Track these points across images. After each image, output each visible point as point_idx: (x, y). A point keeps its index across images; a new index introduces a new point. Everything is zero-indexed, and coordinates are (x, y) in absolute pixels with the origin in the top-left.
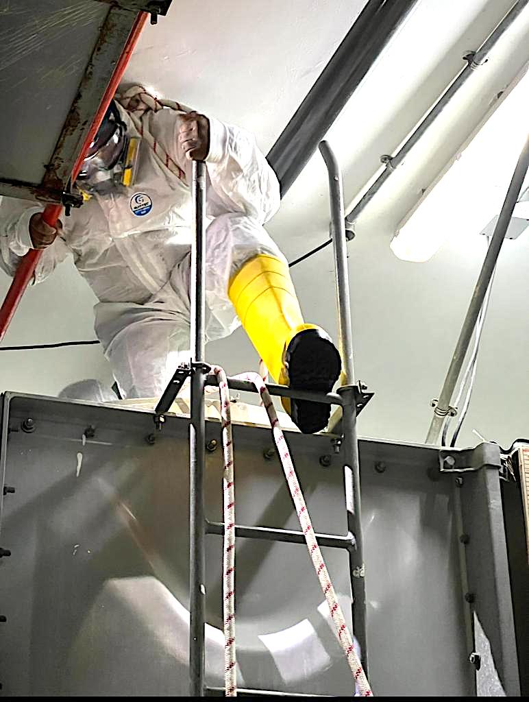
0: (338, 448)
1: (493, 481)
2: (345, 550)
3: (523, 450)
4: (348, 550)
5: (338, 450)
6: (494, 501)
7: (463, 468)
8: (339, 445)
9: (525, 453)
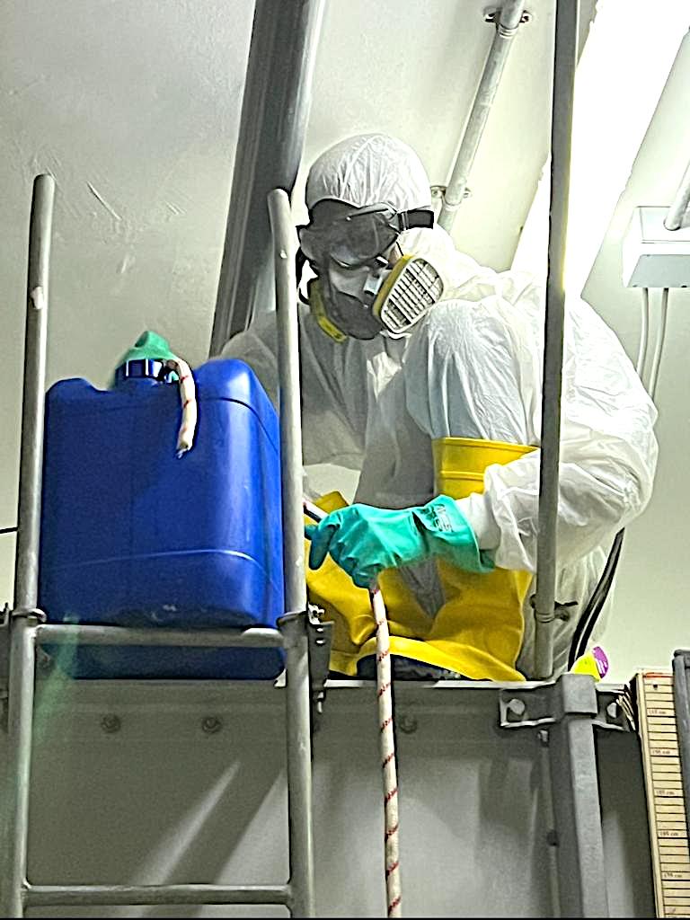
0: (320, 704)
1: (582, 739)
2: (284, 906)
3: (644, 677)
4: (288, 908)
5: (320, 710)
6: (582, 776)
7: (537, 719)
8: (322, 700)
9: (647, 681)
